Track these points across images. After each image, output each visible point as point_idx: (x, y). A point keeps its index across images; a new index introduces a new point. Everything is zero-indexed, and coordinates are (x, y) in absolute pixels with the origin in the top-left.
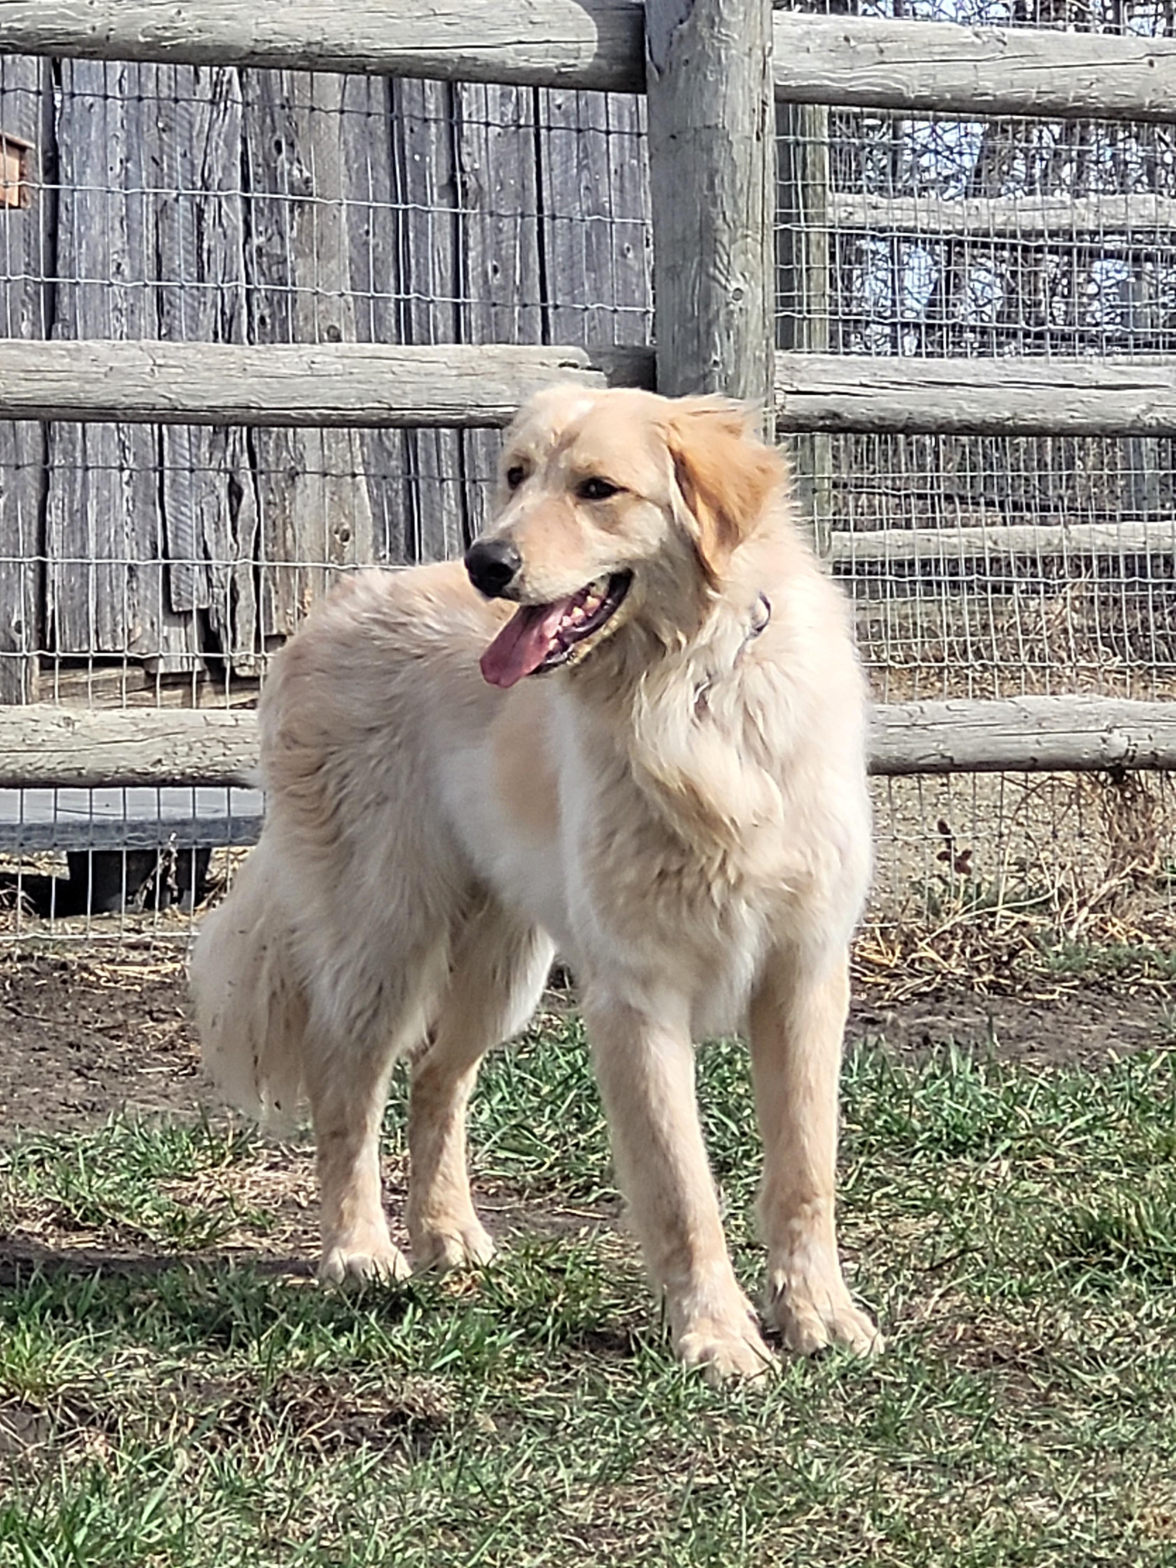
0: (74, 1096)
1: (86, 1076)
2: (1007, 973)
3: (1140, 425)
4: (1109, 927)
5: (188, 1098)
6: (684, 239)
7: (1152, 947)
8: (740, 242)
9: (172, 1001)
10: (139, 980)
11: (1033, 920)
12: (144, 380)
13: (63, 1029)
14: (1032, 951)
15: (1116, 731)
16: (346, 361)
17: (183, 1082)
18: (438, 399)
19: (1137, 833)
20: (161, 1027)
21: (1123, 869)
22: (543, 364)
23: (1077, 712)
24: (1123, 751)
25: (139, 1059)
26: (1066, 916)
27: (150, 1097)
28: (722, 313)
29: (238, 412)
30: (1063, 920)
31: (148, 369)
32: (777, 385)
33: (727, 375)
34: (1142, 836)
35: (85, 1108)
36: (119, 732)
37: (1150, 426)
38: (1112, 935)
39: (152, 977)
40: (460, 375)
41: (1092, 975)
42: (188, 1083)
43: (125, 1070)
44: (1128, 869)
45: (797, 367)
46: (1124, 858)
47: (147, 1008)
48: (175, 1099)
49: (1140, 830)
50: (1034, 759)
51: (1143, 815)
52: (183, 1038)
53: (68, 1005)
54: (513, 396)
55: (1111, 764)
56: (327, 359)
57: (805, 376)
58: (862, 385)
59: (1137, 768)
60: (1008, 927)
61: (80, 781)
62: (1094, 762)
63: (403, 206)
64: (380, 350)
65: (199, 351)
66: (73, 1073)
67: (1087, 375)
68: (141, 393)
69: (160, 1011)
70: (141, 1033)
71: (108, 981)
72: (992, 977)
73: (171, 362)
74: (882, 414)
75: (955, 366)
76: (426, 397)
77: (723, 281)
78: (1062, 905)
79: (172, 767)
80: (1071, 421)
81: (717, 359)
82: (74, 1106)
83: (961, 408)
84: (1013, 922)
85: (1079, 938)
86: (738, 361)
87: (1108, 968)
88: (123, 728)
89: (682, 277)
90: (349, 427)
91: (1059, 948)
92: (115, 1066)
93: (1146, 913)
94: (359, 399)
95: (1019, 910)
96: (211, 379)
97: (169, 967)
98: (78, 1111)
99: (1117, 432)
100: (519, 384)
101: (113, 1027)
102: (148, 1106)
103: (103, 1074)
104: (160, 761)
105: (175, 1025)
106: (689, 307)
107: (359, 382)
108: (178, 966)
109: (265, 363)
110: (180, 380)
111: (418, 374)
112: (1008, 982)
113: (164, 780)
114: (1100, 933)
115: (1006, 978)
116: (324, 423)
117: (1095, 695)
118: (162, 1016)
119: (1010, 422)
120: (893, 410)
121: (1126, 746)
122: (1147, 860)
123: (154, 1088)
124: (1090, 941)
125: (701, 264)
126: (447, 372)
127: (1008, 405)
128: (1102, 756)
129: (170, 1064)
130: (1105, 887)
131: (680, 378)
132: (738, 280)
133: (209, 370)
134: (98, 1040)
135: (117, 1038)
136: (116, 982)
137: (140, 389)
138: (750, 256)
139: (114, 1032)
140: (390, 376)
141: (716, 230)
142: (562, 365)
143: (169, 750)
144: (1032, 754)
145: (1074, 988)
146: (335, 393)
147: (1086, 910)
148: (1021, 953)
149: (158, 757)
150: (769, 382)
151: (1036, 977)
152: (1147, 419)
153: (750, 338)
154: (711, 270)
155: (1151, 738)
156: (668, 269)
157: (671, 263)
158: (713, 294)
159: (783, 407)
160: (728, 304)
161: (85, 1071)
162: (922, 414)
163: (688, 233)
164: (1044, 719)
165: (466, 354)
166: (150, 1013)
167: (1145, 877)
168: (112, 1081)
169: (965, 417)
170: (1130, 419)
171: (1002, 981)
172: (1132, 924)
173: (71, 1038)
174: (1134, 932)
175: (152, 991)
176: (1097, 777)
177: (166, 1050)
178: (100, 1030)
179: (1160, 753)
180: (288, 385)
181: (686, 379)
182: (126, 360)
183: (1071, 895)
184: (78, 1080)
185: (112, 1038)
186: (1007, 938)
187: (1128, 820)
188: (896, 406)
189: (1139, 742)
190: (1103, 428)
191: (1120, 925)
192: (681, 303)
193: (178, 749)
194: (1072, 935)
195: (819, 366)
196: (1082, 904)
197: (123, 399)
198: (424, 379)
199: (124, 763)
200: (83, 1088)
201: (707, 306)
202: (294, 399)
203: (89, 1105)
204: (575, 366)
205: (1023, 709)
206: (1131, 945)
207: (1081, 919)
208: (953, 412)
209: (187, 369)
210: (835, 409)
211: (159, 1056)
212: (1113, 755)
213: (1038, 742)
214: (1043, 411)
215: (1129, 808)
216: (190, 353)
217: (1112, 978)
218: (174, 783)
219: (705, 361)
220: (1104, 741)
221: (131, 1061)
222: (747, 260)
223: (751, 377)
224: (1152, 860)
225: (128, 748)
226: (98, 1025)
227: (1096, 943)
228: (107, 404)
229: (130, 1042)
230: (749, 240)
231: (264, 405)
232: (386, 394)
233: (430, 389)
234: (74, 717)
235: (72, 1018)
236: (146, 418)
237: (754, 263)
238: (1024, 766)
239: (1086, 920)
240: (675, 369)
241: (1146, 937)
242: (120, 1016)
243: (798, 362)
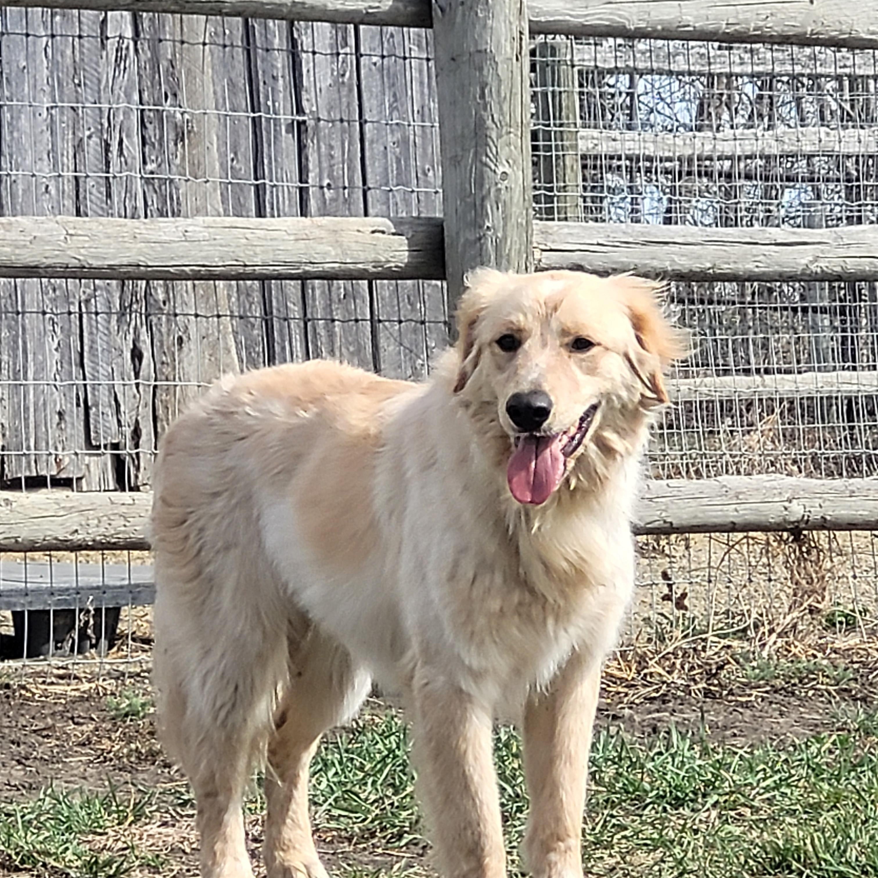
0: (16, 779)
1: (24, 764)
2: (716, 682)
3: (808, 272)
4: (792, 648)
5: (101, 779)
6: (463, 136)
7: (825, 662)
8: (505, 137)
9: (88, 710)
10: (64, 695)
11: (735, 643)
12: (60, 246)
13: (7, 731)
14: (734, 666)
15: (795, 501)
16: (211, 230)
17: (97, 768)
18: (282, 258)
19: (812, 578)
20: (80, 728)
21: (802, 604)
22: (359, 231)
23: (765, 487)
24: (800, 517)
25: (63, 752)
26: (760, 640)
27: (72, 779)
28: (493, 190)
29: (130, 269)
30: (757, 644)
31: (62, 238)
32: (535, 245)
33: (497, 237)
34: (816, 580)
35: (24, 787)
36: (46, 510)
37: (816, 273)
38: (794, 654)
39: (73, 693)
40: (297, 240)
41: (779, 683)
42: (101, 768)
43: (53, 760)
44: (805, 605)
45: (550, 231)
46: (802, 597)
47: (69, 715)
48: (91, 780)
49: (814, 576)
50: (733, 523)
51: (816, 565)
52: (97, 736)
53: (11, 713)
54: (337, 255)
55: (791, 526)
56: (197, 229)
57: (556, 238)
58: (598, 244)
59: (811, 530)
60: (717, 650)
61: (17, 547)
62: (779, 524)
63: (252, 115)
64: (236, 222)
65: (101, 224)
66: (14, 762)
67: (768, 235)
68: (57, 256)
69: (80, 716)
70: (65, 733)
71: (41, 696)
72: (705, 685)
73: (80, 232)
74: (614, 266)
75: (669, 230)
76: (271, 257)
77: (493, 167)
78: (757, 633)
79: (85, 535)
80: (756, 270)
81: (490, 225)
82: (15, 786)
83: (674, 261)
84: (720, 646)
85: (770, 657)
86: (505, 225)
87: (791, 677)
88: (47, 507)
89: (462, 164)
90: (214, 280)
91: (754, 664)
92: (46, 757)
93: (820, 638)
94: (221, 258)
95: (725, 636)
96: (110, 244)
97: (86, 686)
98: (18, 790)
99: (791, 277)
100: (341, 246)
101: (44, 729)
102: (71, 785)
103: (37, 762)
104: (76, 531)
105: (91, 727)
106: (468, 186)
107: (221, 246)
108: (93, 685)
109: (150, 232)
110: (86, 245)
111: (266, 240)
112: (717, 689)
113: (80, 546)
114: (785, 653)
115: (715, 686)
116: (196, 277)
117: (778, 475)
118: (82, 721)
119: (711, 271)
120: (622, 262)
121: (802, 512)
122: (820, 598)
123: (75, 772)
124: (778, 659)
125: (476, 153)
126: (287, 237)
127: (709, 258)
128: (785, 520)
129: (87, 754)
130: (789, 618)
131: (462, 240)
132: (504, 166)
133: (109, 237)
134: (33, 739)
135: (47, 736)
136: (47, 697)
137: (57, 253)
138: (512, 148)
139: (45, 733)
140: (244, 241)
141: (487, 128)
142: (373, 232)
143: (83, 523)
144: (732, 519)
145: (767, 692)
146: (203, 254)
147: (774, 636)
148: (726, 667)
149: (75, 528)
150: (529, 242)
151: (738, 684)
152: (813, 268)
153: (514, 209)
154: (484, 158)
155: (821, 506)
156: (451, 158)
157: (453, 154)
158: (486, 176)
159: (540, 261)
160: (496, 184)
161: (24, 761)
162: (645, 265)
163: (466, 131)
164: (740, 493)
165: (301, 224)
166: (72, 718)
167: (819, 611)
168: (44, 768)
169: (676, 267)
170: (801, 268)
171: (712, 688)
172: (810, 646)
173: (13, 737)
174: (811, 652)
175: (74, 703)
176: (781, 536)
177: (84, 745)
178: (35, 731)
179: (828, 518)
180: (168, 248)
181: (467, 240)
182: (46, 231)
183: (763, 625)
184: (19, 767)
185: (44, 737)
186: (715, 657)
187: (805, 568)
188: (625, 260)
189: (812, 510)
190: (781, 275)
191: (800, 646)
192: (461, 184)
193: (90, 522)
194: (765, 654)
195: (566, 230)
196: (771, 631)
197: (44, 260)
198: (270, 243)
199: (50, 533)
200: (22, 773)
201: (482, 186)
202: (172, 259)
203: (27, 785)
204: (383, 232)
205: (725, 486)
206: (809, 661)
207: (771, 643)
208: (667, 263)
209: (92, 237)
210: (579, 262)
211: (78, 749)
212: (792, 519)
213: (736, 510)
214: (735, 262)
215: (805, 560)
216: (94, 225)
217: (794, 685)
218: (88, 548)
219: (481, 227)
220: (786, 509)
221: (58, 753)
222: (511, 150)
223: (515, 238)
224: (823, 598)
225: (52, 521)
226: (33, 728)
227: (783, 660)
228: (32, 264)
229: (58, 739)
230: (512, 135)
231: (150, 264)
232: (242, 255)
233: (274, 250)
234: (11, 499)
235: (14, 723)
236: (61, 274)
237: (516, 153)
238: (726, 528)
239: (775, 643)
240: (458, 233)
241: (820, 655)
242: (49, 721)
243: (551, 228)
